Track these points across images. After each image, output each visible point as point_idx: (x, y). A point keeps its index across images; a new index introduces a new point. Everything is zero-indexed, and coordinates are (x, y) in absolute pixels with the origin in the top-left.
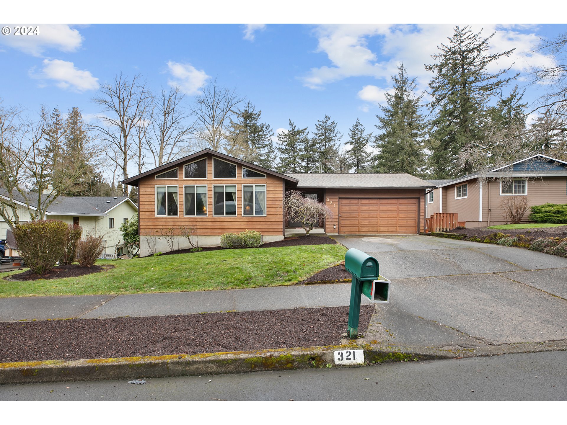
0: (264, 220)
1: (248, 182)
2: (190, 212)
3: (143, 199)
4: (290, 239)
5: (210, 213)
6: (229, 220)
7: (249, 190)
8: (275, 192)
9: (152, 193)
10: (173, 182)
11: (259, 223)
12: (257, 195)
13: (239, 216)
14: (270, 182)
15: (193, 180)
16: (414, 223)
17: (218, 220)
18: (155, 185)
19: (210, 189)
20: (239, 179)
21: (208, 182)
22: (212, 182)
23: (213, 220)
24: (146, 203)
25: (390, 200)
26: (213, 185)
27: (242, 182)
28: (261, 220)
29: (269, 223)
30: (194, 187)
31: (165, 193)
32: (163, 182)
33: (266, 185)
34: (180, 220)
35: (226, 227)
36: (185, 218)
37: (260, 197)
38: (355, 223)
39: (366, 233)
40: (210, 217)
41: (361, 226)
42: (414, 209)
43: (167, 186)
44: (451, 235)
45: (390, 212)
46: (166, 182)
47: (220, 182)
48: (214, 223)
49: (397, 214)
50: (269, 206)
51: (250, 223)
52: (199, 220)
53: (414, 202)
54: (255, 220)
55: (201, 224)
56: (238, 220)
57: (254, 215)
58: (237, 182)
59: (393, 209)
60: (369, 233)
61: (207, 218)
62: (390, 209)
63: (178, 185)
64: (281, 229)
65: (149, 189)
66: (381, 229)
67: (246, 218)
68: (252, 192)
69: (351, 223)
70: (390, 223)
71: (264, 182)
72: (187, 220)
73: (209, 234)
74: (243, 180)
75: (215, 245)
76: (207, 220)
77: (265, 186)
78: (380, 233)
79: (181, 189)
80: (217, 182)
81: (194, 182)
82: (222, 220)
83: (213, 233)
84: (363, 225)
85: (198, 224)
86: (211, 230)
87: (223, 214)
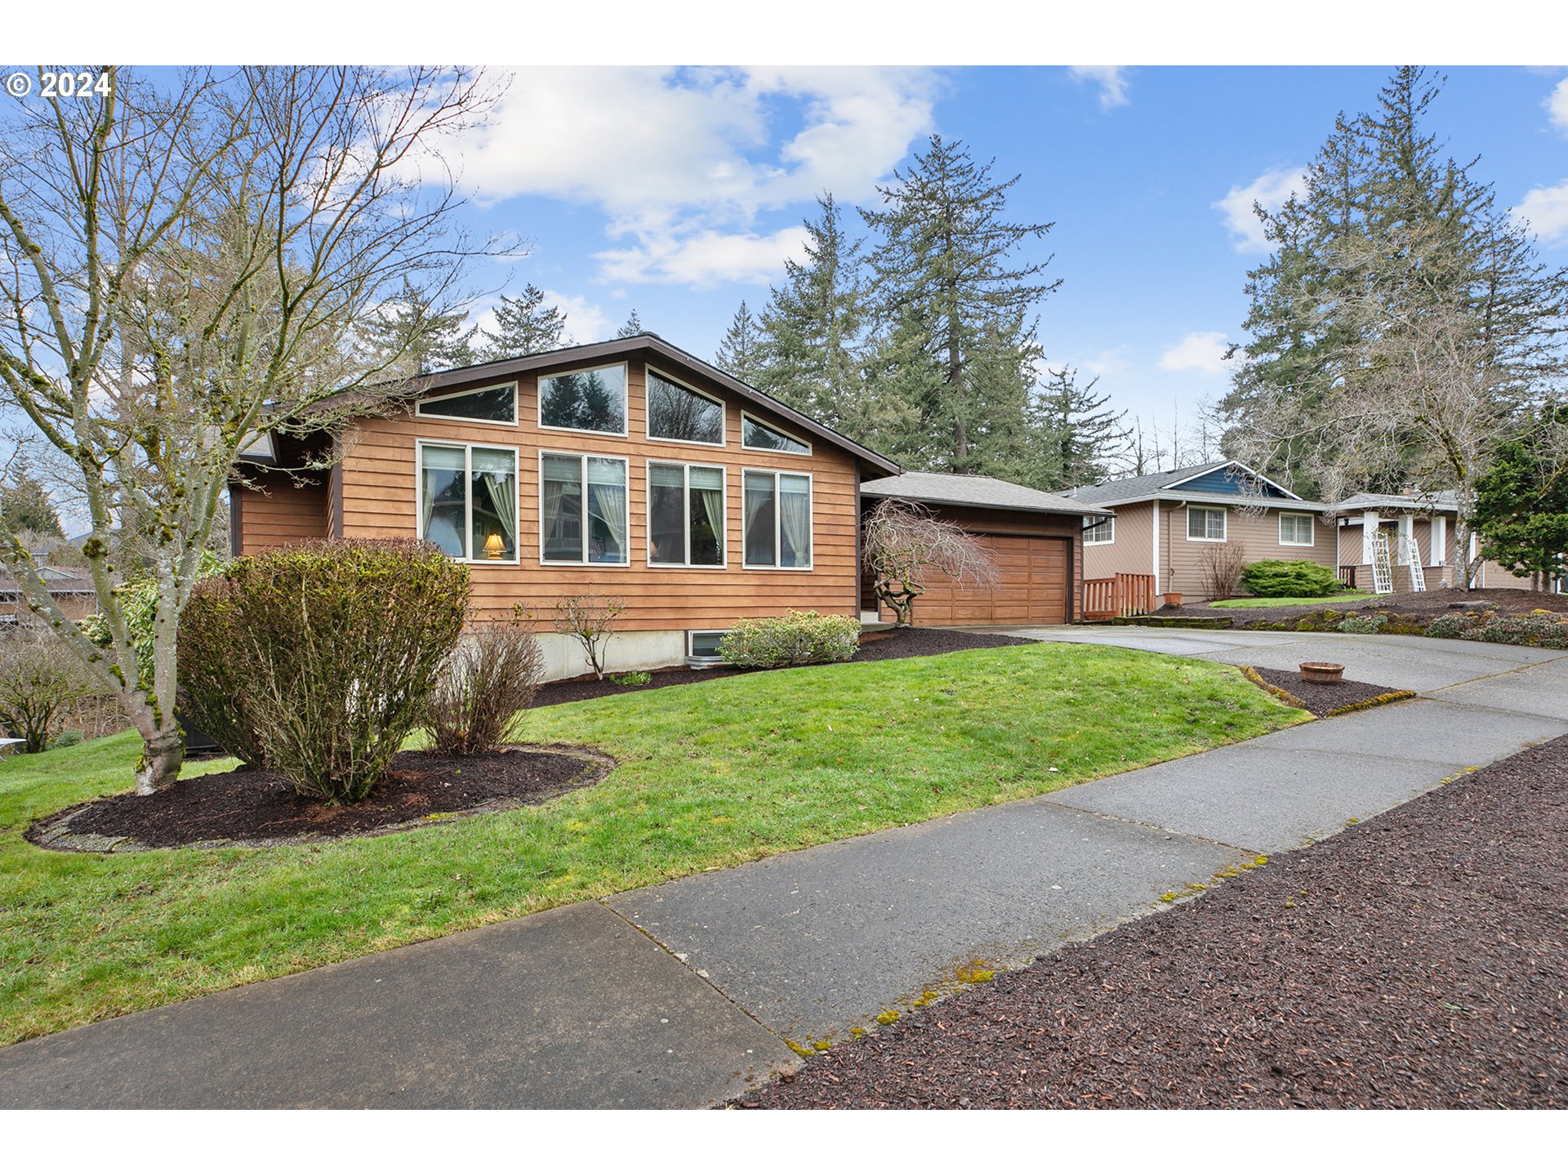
0: (804, 581)
1: (758, 461)
3: (356, 489)
5: (640, 555)
6: (702, 580)
7: (762, 486)
8: (834, 500)
9: (403, 468)
10: (497, 436)
11: (790, 591)
12: (787, 504)
13: (734, 569)
14: (821, 467)
15: (574, 436)
16: (1058, 597)
17: (665, 579)
18: (417, 440)
19: (638, 473)
20: (734, 448)
21: (632, 449)
22: (643, 450)
23: (648, 579)
24: (373, 507)
25: (1016, 540)
26: (648, 460)
27: (742, 460)
28: (796, 581)
29: (818, 592)
30: (578, 460)
31: (461, 476)
32: (453, 432)
33: (810, 475)
34: (524, 577)
35: (691, 603)
36: (544, 569)
37: (795, 510)
38: (945, 597)
39: (968, 622)
40: (638, 567)
41: (957, 603)
42: (1060, 564)
43: (469, 446)
45: (1015, 569)
46: (465, 433)
47: (670, 452)
48: (652, 591)
49: (1030, 576)
50: (820, 540)
51: (766, 591)
52: (597, 578)
53: (1060, 548)
54: (780, 581)
55: (604, 591)
56: (729, 580)
57: (778, 567)
58: (727, 458)
59: (1020, 562)
60: (973, 622)
61: (626, 570)
62: (1016, 562)
63: (517, 449)
64: (850, 610)
65: (389, 454)
66: (999, 612)
67: (755, 573)
68: (772, 494)
69: (935, 597)
70: (1016, 596)
71: (806, 466)
72: (552, 577)
73: (632, 626)
74: (746, 454)
75: (653, 665)
76: (627, 579)
77: (807, 478)
78: (997, 622)
79: (528, 465)
80: (661, 452)
81: (577, 444)
82: (677, 579)
83: (648, 624)
84: (961, 603)
85: (593, 590)
86: (642, 612)
87: (683, 561)
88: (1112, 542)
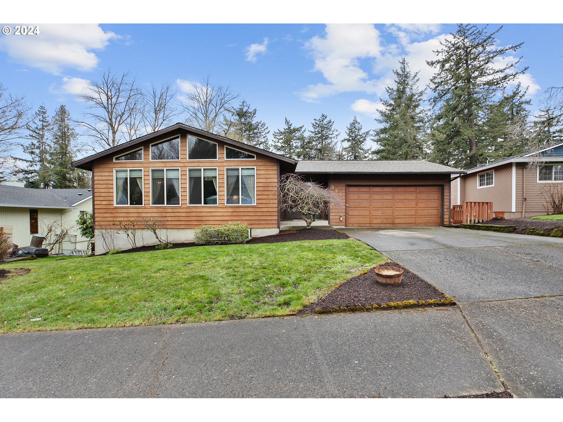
0: (252, 210)
1: (232, 164)
2: (158, 200)
3: (98, 185)
4: (287, 233)
5: (184, 202)
6: (209, 210)
7: (235, 173)
8: (266, 176)
9: (110, 178)
10: (137, 165)
11: (246, 214)
12: (245, 180)
13: (221, 206)
14: (260, 164)
15: (162, 162)
16: (436, 213)
17: (194, 210)
18: (114, 169)
19: (184, 173)
20: (221, 160)
21: (182, 165)
22: (186, 165)
23: (188, 210)
24: (102, 190)
25: (407, 188)
26: (187, 168)
27: (225, 164)
28: (249, 210)
29: (259, 214)
30: (163, 170)
31: (126, 179)
32: (124, 165)
33: (255, 167)
34: (146, 210)
35: (204, 219)
36: (152, 208)
37: (248, 182)
38: (366, 214)
39: (379, 225)
40: (184, 206)
41: (373, 217)
42: (436, 198)
43: (128, 169)
44: (492, 227)
45: (408, 201)
46: (128, 165)
47: (196, 164)
48: (189, 214)
49: (417, 204)
50: (259, 193)
51: (235, 214)
52: (169, 210)
53: (436, 190)
54: (242, 210)
55: (172, 215)
56: (220, 210)
57: (240, 204)
58: (219, 164)
59: (410, 198)
60: (382, 225)
61: (180, 208)
62: (408, 198)
63: (143, 169)
64: (275, 221)
65: (106, 174)
66: (397, 221)
67: (231, 207)
68: (238, 176)
69: (360, 214)
70: (408, 213)
71: (253, 164)
72: (155, 210)
73: (182, 227)
74: (226, 162)
75: (190, 241)
76: (180, 210)
77: (254, 169)
78: (396, 225)
79: (146, 173)
80: (193, 164)
81: (163, 165)
82: (199, 210)
83: (188, 226)
84: (375, 217)
85: (168, 215)
86: (186, 222)
87: (201, 203)
88: (493, 185)
